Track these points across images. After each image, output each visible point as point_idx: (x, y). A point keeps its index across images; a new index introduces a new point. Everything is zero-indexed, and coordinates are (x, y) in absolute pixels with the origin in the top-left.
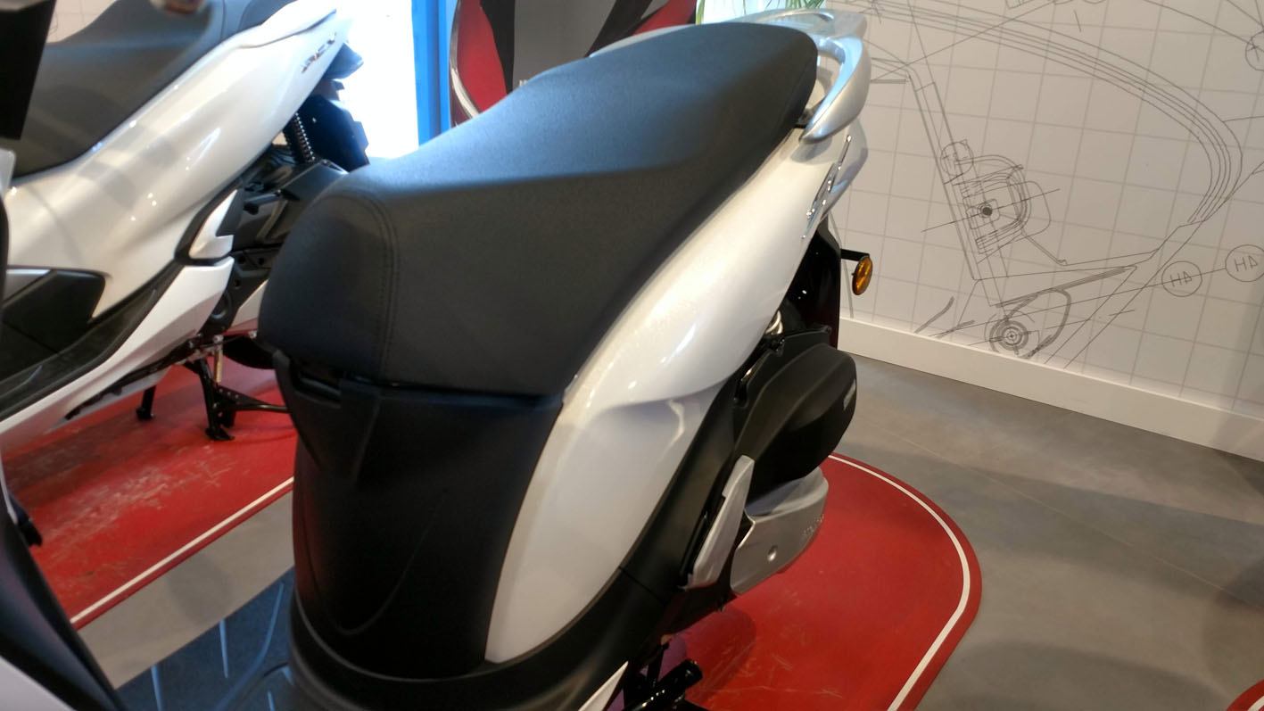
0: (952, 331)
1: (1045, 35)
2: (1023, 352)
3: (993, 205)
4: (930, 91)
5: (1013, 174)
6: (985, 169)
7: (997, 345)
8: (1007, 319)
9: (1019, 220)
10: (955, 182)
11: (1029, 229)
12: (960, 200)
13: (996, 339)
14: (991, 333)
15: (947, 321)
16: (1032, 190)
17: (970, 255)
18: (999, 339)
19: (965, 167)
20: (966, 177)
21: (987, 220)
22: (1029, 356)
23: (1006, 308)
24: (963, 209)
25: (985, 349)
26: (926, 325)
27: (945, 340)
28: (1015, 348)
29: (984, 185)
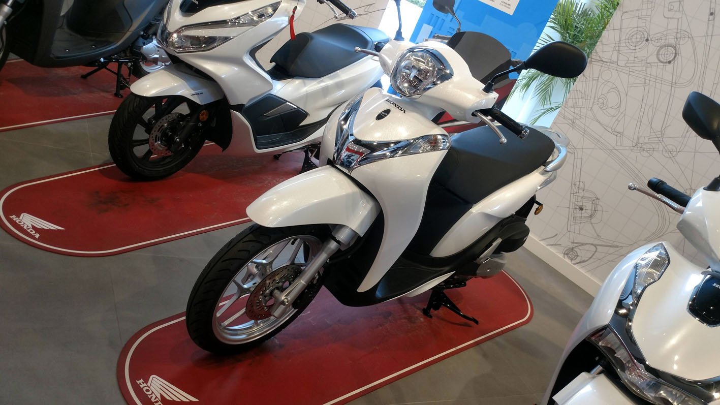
0: (552, 245)
1: (624, 159)
2: (573, 262)
3: (584, 208)
4: (579, 161)
5: (595, 200)
6: (586, 195)
7: (566, 256)
8: (573, 248)
9: (591, 216)
10: (575, 194)
11: (593, 220)
12: (574, 201)
13: (566, 254)
14: (566, 251)
15: (552, 241)
16: (599, 208)
17: (569, 221)
18: (567, 254)
19: (581, 191)
20: (579, 195)
21: (580, 212)
22: (575, 264)
23: (575, 244)
24: (574, 205)
25: (561, 256)
26: (544, 239)
27: (548, 247)
28: (572, 259)
29: (584, 200)
